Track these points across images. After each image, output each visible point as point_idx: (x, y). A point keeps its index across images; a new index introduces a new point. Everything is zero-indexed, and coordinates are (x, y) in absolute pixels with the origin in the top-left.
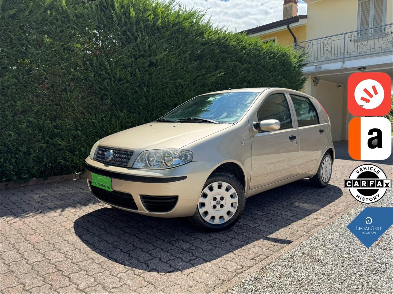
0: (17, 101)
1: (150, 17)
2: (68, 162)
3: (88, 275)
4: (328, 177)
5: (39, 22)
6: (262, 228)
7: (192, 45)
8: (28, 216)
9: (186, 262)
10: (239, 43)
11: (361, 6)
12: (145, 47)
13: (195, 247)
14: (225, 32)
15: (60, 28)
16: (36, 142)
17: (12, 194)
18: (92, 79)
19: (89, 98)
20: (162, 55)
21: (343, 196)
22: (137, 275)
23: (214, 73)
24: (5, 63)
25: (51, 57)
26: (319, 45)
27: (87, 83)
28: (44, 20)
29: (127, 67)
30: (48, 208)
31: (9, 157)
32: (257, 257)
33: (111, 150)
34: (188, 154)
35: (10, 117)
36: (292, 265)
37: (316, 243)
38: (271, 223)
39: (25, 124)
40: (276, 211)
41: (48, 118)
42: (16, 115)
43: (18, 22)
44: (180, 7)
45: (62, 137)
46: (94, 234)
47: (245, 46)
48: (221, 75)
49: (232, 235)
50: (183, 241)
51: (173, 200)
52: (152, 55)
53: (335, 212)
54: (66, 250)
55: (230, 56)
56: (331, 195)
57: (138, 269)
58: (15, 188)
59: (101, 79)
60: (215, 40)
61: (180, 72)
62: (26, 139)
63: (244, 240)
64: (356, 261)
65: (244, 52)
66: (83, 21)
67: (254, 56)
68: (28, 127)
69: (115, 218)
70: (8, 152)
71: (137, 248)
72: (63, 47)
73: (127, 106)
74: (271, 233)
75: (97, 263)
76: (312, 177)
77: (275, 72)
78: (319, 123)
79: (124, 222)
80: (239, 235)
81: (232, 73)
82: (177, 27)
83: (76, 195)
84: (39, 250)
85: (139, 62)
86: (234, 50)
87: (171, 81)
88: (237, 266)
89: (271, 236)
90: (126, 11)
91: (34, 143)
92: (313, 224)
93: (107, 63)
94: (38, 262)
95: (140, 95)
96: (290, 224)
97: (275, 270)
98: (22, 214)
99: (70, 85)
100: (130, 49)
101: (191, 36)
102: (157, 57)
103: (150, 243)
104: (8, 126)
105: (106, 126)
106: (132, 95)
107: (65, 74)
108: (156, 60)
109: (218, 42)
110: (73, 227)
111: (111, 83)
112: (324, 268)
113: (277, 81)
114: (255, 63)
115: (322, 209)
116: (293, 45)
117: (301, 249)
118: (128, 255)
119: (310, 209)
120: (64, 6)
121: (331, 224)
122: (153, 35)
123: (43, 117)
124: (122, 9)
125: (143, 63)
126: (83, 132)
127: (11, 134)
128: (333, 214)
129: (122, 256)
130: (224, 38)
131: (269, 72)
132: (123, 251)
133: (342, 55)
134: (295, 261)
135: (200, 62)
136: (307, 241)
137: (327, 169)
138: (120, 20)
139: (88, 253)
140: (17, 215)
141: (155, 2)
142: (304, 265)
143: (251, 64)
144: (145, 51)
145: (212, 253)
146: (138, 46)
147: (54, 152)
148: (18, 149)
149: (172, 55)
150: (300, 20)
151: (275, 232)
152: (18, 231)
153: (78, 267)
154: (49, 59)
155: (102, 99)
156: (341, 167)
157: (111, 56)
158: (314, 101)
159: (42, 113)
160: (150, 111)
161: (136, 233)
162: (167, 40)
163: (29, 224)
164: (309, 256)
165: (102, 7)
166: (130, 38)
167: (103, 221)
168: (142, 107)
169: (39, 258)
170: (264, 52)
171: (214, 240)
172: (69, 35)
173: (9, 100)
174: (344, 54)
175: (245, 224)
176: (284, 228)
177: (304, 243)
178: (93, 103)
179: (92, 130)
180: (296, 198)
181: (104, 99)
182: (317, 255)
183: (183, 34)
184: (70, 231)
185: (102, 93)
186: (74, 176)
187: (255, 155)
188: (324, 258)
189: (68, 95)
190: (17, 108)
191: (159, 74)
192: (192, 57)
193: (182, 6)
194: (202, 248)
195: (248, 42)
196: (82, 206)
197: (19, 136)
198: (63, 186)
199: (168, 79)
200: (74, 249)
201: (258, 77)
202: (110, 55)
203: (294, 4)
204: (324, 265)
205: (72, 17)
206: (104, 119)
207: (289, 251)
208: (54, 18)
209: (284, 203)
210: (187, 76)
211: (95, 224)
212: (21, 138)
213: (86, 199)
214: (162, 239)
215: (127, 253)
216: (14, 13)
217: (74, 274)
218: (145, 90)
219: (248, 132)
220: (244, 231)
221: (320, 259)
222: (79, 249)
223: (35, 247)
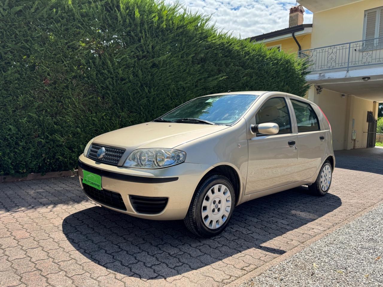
0: (19, 96)
1: (155, 19)
2: (67, 159)
3: (67, 276)
4: (327, 186)
5: (45, 20)
6: (255, 236)
7: (195, 48)
8: (19, 211)
9: (172, 268)
10: (242, 48)
11: (367, 16)
12: (149, 48)
13: (182, 253)
14: (230, 37)
15: (65, 26)
16: (36, 137)
17: (8, 188)
18: (95, 77)
19: (91, 96)
20: (165, 56)
21: (342, 206)
22: (118, 280)
23: (216, 77)
24: (9, 58)
25: (55, 55)
26: (324, 53)
27: (89, 81)
28: (50, 17)
29: (130, 67)
30: (41, 203)
31: (8, 151)
32: (247, 267)
33: (103, 148)
34: (180, 154)
35: (11, 111)
36: (283, 278)
37: (310, 255)
38: (265, 231)
39: (26, 119)
40: (272, 218)
41: (49, 114)
42: (17, 110)
43: (24, 19)
44: (185, 11)
45: (62, 133)
46: (81, 232)
47: (249, 51)
48: (224, 79)
49: (223, 242)
50: (171, 245)
51: (164, 202)
52: (155, 56)
53: (332, 223)
54: (50, 248)
55: (233, 60)
56: (330, 205)
57: (120, 273)
58: (12, 182)
59: (104, 77)
60: (219, 45)
61: (182, 74)
62: (25, 134)
63: (235, 247)
64: (353, 277)
65: (247, 57)
66: (88, 20)
67: (257, 61)
68: (28, 122)
69: (105, 217)
70: (7, 145)
71: (122, 250)
72: (67, 45)
73: (128, 106)
74: (264, 242)
75: (79, 264)
76: (310, 185)
77: (278, 78)
78: (319, 129)
79: (114, 222)
80: (230, 242)
81: (235, 77)
82: (181, 30)
83: (71, 191)
84: (23, 246)
85: (142, 62)
86: (237, 55)
87: (173, 83)
88: (224, 275)
89: (264, 245)
90: (131, 13)
91: (33, 138)
92: (309, 235)
93: (109, 62)
94: (19, 259)
95: (141, 96)
96: (285, 233)
97: (264, 282)
98: (14, 208)
99: (72, 83)
100: (133, 50)
101: (195, 39)
102: (160, 59)
103: (136, 245)
104: (8, 120)
105: (106, 125)
106: (134, 95)
107: (67, 72)
108: (159, 62)
109: (222, 47)
110: (62, 224)
111: (113, 82)
112: (317, 283)
113: (280, 87)
114: (258, 69)
115: (320, 219)
116: (297, 52)
117: (294, 260)
118: (112, 256)
119: (308, 218)
120: (70, 5)
121: (328, 235)
122: (157, 36)
123: (44, 113)
124: (127, 10)
125: (145, 64)
126: (82, 130)
127: (10, 128)
128: (331, 224)
129: (105, 258)
130: (228, 43)
131: (271, 78)
132: (107, 252)
133: (347, 64)
134: (287, 274)
135: (203, 66)
136: (301, 252)
137: (327, 177)
138: (125, 21)
139: (72, 253)
140: (8, 209)
141: (160, 5)
142: (297, 278)
143: (254, 69)
144: (148, 52)
145: (200, 260)
146: (141, 47)
147: (53, 147)
148: (17, 143)
149: (174, 57)
150: (305, 29)
151: (268, 241)
152: (6, 225)
153: (59, 268)
154: (52, 56)
155: (103, 98)
156: (342, 177)
157: (114, 56)
158: (316, 107)
159: (43, 109)
160: (151, 111)
161: (124, 234)
162: (171, 42)
163: (18, 218)
164: (303, 269)
165: (108, 7)
166: (133, 39)
167: (93, 219)
168: (143, 108)
169: (21, 254)
170: (268, 58)
171: (204, 246)
172: (73, 33)
173: (11, 95)
174: (348, 63)
175: (238, 231)
176: (278, 237)
177: (298, 254)
178: (95, 101)
179: (92, 128)
180: (293, 206)
181: (105, 98)
182: (310, 268)
183: (187, 37)
184: (58, 229)
185: (104, 92)
186: (72, 173)
187: (252, 160)
188: (319, 272)
189: (70, 92)
190: (18, 103)
191: (161, 75)
192: (195, 60)
193: (187, 9)
194: (190, 254)
195: (251, 48)
196: (74, 203)
197: (19, 130)
198: (59, 183)
199: (170, 81)
200: (58, 247)
201: (260, 82)
202: (113, 54)
203: (300, 13)
204: (318, 280)
205: (78, 16)
206: (105, 118)
207: (281, 263)
208: (60, 16)
209: (280, 210)
210: (189, 78)
211: (84, 222)
212: (21, 132)
213: (80, 197)
214: (150, 242)
215: (112, 255)
216: (20, 10)
217: (52, 275)
218: (147, 91)
219: (245, 134)
220: (236, 238)
221: (313, 273)
222: (63, 248)
223: (19, 243)
